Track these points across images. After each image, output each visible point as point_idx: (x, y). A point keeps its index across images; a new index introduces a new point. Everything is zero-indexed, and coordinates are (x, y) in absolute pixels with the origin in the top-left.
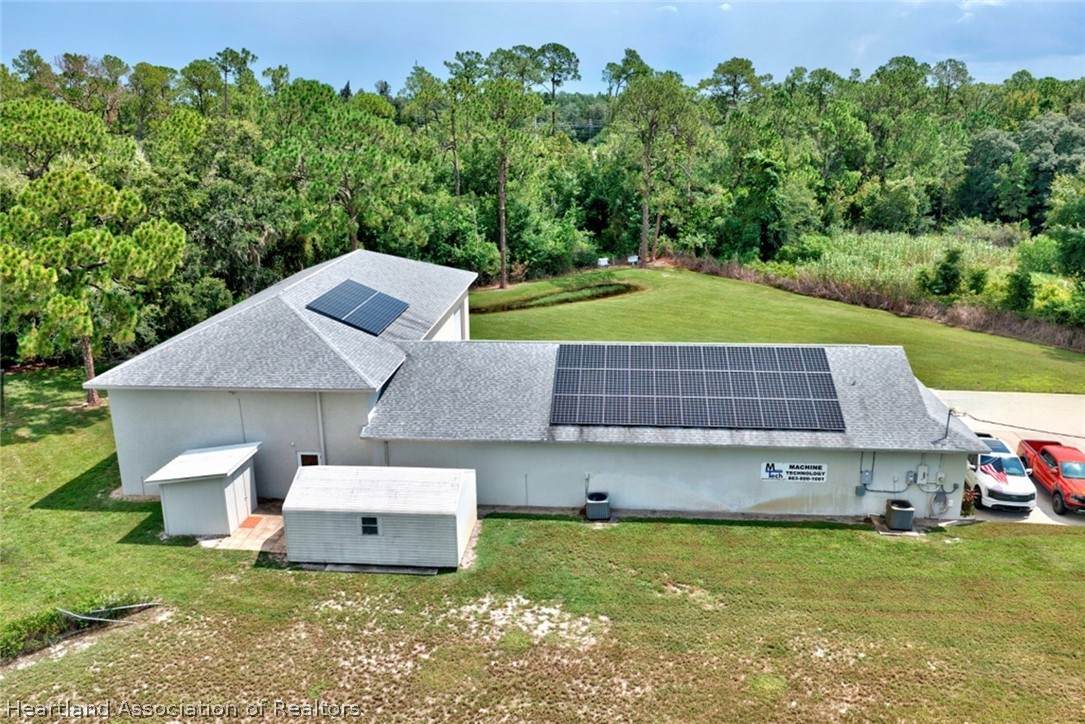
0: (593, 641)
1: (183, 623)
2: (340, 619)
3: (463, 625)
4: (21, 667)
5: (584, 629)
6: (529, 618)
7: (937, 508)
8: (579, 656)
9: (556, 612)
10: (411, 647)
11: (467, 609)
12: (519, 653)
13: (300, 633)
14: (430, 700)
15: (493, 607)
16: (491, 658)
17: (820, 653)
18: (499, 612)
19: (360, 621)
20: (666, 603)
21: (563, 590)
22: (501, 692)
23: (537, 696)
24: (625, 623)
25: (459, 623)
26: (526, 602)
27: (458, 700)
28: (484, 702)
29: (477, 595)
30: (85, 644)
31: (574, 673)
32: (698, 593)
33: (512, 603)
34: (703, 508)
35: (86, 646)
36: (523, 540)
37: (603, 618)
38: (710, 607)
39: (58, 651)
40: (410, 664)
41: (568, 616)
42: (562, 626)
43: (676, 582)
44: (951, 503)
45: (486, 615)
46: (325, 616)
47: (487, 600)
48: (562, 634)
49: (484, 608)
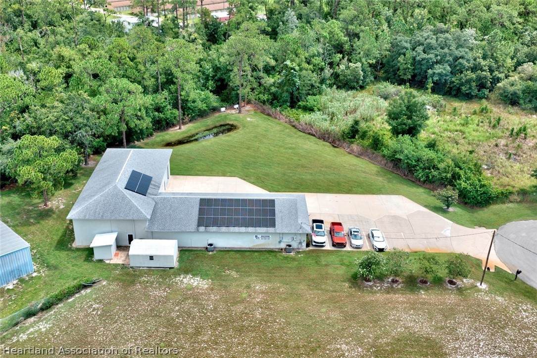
0: (207, 286)
1: (110, 285)
2: (147, 283)
3: (177, 283)
4: (77, 296)
5: (205, 283)
6: (192, 281)
7: (300, 246)
8: (204, 290)
9: (199, 279)
10: (165, 289)
11: (177, 279)
12: (190, 290)
13: (138, 286)
14: (171, 301)
15: (184, 278)
16: (184, 291)
17: (257, 288)
18: (185, 279)
19: (152, 283)
20: (225, 276)
21: (201, 273)
22: (186, 299)
23: (194, 299)
24: (215, 281)
25: (176, 283)
26: (191, 276)
27: (177, 301)
28: (183, 301)
29: (180, 275)
30: (89, 290)
31: (202, 294)
32: (234, 272)
33: (188, 277)
34: (239, 247)
35: (89, 291)
36: (190, 258)
37: (210, 280)
38: (235, 277)
39: (83, 292)
40: (166, 293)
41: (201, 280)
42: (200, 282)
43: (228, 270)
44: (303, 244)
45: (182, 280)
46: (144, 282)
47: (182, 276)
48: (200, 285)
49: (181, 278)
